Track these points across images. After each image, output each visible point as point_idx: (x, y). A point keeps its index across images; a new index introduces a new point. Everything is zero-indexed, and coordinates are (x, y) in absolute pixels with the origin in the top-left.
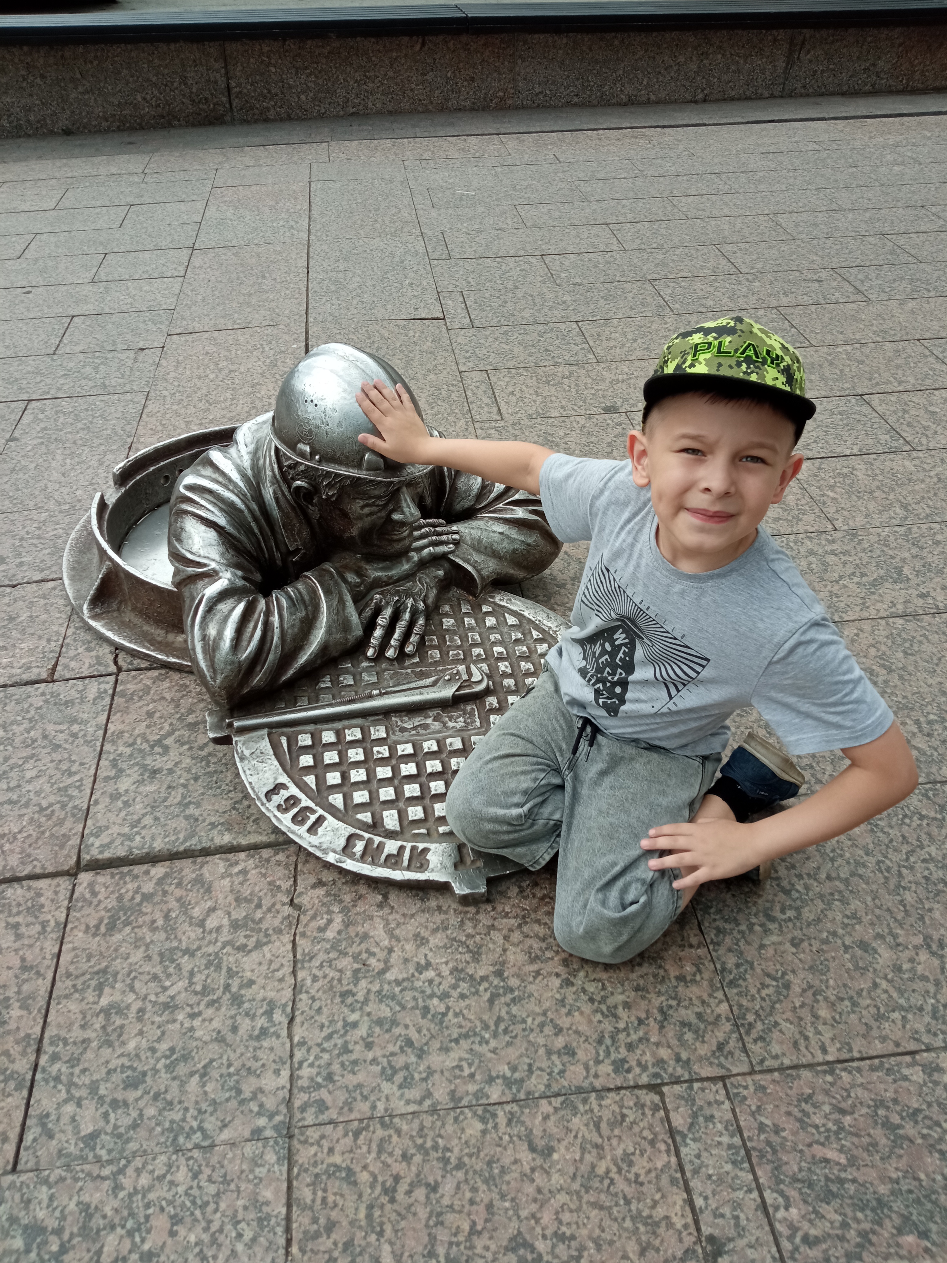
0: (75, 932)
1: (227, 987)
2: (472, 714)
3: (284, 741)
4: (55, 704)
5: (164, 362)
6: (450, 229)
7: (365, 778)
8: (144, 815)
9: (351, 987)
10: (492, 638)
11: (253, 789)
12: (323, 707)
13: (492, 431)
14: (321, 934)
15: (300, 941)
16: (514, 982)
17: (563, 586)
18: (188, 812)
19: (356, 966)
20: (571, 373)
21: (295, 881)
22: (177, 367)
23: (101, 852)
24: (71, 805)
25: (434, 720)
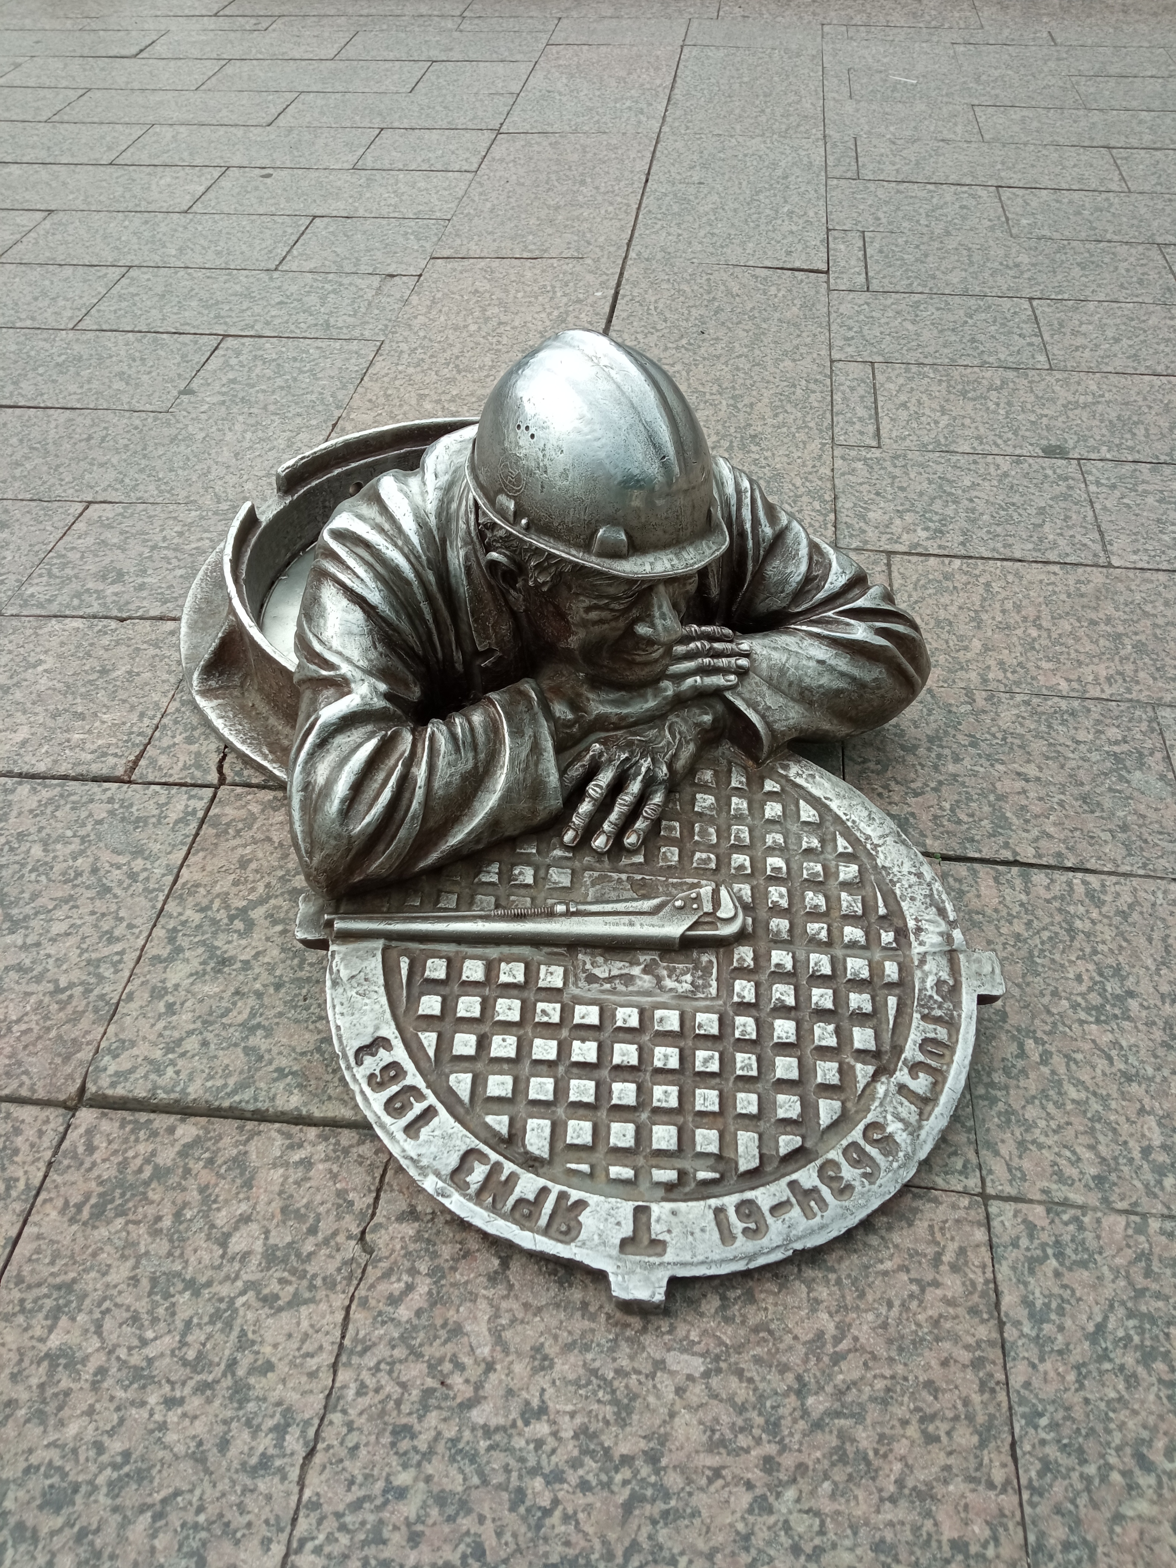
0: (48, 1208)
1: (232, 1364)
2: (707, 971)
3: (404, 964)
4: (123, 819)
5: (414, 299)
6: (869, 133)
7: (513, 1054)
8: (190, 1033)
9: (413, 1420)
10: (769, 840)
11: (340, 1038)
12: (474, 918)
13: (859, 465)
14: (390, 1309)
15: (357, 1315)
16: (674, 1481)
17: (912, 749)
18: (252, 1041)
19: (430, 1383)
20: (1004, 382)
21: (377, 1199)
22: (430, 308)
23: (113, 1085)
24: (96, 992)
25: (645, 971)
